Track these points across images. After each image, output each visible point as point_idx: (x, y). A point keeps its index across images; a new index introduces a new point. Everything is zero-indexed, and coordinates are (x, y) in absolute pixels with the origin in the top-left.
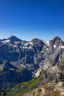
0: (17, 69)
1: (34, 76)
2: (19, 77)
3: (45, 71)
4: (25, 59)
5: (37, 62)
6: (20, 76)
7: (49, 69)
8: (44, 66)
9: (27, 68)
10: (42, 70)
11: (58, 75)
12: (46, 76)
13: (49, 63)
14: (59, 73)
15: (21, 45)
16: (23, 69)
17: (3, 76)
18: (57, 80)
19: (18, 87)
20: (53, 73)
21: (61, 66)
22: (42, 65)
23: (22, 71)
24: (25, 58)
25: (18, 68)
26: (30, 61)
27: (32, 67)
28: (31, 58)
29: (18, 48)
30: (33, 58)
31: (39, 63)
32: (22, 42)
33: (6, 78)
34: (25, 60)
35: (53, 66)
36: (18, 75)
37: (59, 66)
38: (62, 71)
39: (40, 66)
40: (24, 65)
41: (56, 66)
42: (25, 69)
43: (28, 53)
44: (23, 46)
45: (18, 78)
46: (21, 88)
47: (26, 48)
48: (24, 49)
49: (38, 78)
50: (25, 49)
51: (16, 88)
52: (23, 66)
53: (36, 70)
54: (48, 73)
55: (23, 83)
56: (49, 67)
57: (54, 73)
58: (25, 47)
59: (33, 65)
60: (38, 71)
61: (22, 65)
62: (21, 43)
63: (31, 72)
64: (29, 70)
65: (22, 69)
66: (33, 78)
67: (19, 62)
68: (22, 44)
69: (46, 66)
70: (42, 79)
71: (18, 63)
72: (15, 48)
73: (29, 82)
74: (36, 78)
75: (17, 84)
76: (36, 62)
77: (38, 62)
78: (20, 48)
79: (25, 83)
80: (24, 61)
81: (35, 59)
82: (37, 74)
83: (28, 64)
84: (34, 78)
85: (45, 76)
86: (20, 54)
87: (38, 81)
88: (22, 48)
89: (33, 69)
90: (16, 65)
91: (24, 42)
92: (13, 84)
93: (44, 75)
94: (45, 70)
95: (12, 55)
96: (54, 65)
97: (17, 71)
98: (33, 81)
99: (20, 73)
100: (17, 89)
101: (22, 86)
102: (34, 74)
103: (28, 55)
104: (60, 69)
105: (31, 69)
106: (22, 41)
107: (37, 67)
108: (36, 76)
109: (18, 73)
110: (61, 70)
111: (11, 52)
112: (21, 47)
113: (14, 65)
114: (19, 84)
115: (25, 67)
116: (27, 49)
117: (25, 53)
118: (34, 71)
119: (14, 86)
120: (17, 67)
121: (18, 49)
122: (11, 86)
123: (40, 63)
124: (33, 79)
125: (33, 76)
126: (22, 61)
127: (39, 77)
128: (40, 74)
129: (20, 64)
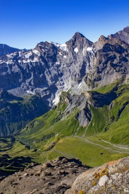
0: (22, 99)
1: (52, 105)
2: (29, 111)
3: (68, 93)
4: (31, 81)
5: (52, 81)
6: (30, 108)
7: (73, 88)
8: (65, 85)
9: (39, 94)
10: (63, 93)
11: (88, 95)
12: (70, 101)
13: (72, 79)
14: (88, 92)
15: (20, 58)
16: (32, 97)
17: (3, 114)
18: (87, 103)
19: (31, 126)
20: (80, 94)
21: (90, 80)
22: (61, 85)
23: (31, 101)
24: (31, 78)
25: (24, 98)
26: (40, 82)
27: (45, 91)
28: (41, 76)
29: (14, 65)
30: (44, 77)
31: (56, 82)
32: (19, 52)
33: (8, 117)
34: (32, 83)
35: (79, 83)
36: (27, 108)
37: (88, 81)
38: (93, 88)
39: (59, 87)
40: (32, 90)
41: (83, 82)
42: (35, 96)
43: (34, 69)
44: (23, 59)
45: (27, 112)
46: (35, 126)
47: (29, 61)
48: (25, 65)
49: (59, 106)
50: (27, 63)
51: (27, 127)
52: (31, 92)
53: (52, 96)
54: (72, 95)
55: (37, 118)
56: (73, 86)
57: (82, 93)
58: (27, 60)
59: (46, 88)
60: (56, 96)
61: (28, 91)
62: (18, 55)
63: (46, 99)
64: (42, 96)
65: (30, 98)
66: (50, 108)
67: (23, 87)
68: (20, 56)
69: (68, 85)
70: (65, 106)
71: (22, 90)
72: (11, 66)
73: (47, 115)
74: (56, 107)
75: (27, 122)
76: (50, 83)
77: (54, 82)
78: (18, 65)
79: (41, 118)
80: (30, 84)
81: (48, 78)
82: (56, 101)
83: (37, 88)
84: (53, 107)
85: (68, 101)
86: (21, 74)
87: (59, 111)
88: (23, 62)
89: (48, 94)
90: (19, 93)
91: (24, 52)
92: (21, 124)
93: (66, 100)
94: (67, 91)
95: (8, 79)
96: (79, 81)
97: (23, 103)
98: (52, 113)
99: (28, 105)
100: (29, 129)
101: (36, 123)
102: (52, 101)
103: (34, 74)
104: (89, 85)
105: (45, 94)
106: (19, 50)
107: (53, 89)
108: (55, 104)
109: (25, 105)
110: (91, 87)
111: (4, 73)
112: (19, 61)
113: (15, 95)
114: (31, 122)
115: (33, 93)
116: (31, 63)
117: (29, 70)
118: (50, 97)
119: (25, 126)
120: (21, 96)
121: (16, 66)
122: (19, 126)
123: (58, 83)
124: (51, 110)
125: (50, 105)
126: (28, 84)
127: (59, 104)
128: (61, 99)
129: (25, 90)
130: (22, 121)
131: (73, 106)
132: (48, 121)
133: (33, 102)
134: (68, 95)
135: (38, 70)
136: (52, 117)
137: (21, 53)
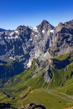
0: (6, 63)
1: (26, 67)
2: (10, 71)
3: (37, 60)
4: (13, 51)
5: (27, 51)
6: (11, 69)
7: (41, 56)
8: (35, 54)
9: (18, 60)
10: (34, 59)
11: (50, 61)
12: (39, 65)
13: (40, 50)
14: (51, 59)
15: (6, 36)
16: (13, 61)
18: (50, 66)
19: (12, 81)
20: (45, 60)
21: (52, 51)
22: (33, 54)
23: (12, 64)
24: (13, 49)
25: (8, 62)
26: (19, 52)
27: (22, 58)
28: (19, 48)
29: (2, 40)
30: (22, 48)
31: (29, 52)
32: (6, 32)
35: (45, 53)
36: (9, 69)
37: (51, 52)
38: (54, 57)
39: (31, 55)
40: (13, 57)
41: (48, 52)
42: (15, 61)
43: (15, 43)
44: (8, 36)
45: (9, 72)
46: (14, 81)
47: (12, 38)
48: (9, 40)
49: (31, 68)
50: (11, 39)
51: (9, 82)
53: (27, 61)
54: (40, 61)
55: (16, 76)
56: (40, 55)
57: (47, 60)
58: (10, 37)
59: (23, 56)
60: (29, 61)
61: (10, 58)
63: (22, 63)
64: (20, 61)
65: (11, 62)
66: (25, 69)
67: (7, 55)
68: (6, 34)
69: (37, 54)
70: (35, 68)
71: (6, 57)
73: (22, 74)
74: (29, 69)
75: (9, 78)
76: (25, 52)
77: (28, 52)
78: (5, 40)
79: (18, 76)
80: (12, 53)
81: (24, 49)
82: (29, 64)
83: (17, 56)
84: (27, 68)
85: (37, 65)
86: (7, 46)
87: (31, 71)
88: (8, 38)
89: (24, 60)
90: (4, 59)
91: (8, 32)
92: (5, 79)
93: (36, 64)
94: (37, 58)
96: (45, 52)
97: (7, 66)
98: (26, 72)
99: (10, 67)
100: (10, 83)
101: (15, 79)
102: (26, 65)
103: (15, 46)
104: (51, 55)
105: (22, 60)
106: (6, 31)
107: (28, 57)
108: (28, 66)
109: (8, 67)
110: (52, 56)
112: (5, 38)
113: (2, 60)
114: (12, 78)
115: (14, 59)
117: (12, 44)
118: (25, 62)
119: (7, 81)
120: (6, 61)
121: (3, 41)
122: (3, 81)
123: (31, 52)
124: (25, 71)
125: (25, 67)
126: (10, 53)
127: (31, 66)
128: (32, 63)
129: (9, 57)
130: (6, 78)
131: (41, 68)
132: (23, 78)
133: (14, 65)
134: (37, 61)
135: (18, 44)
136: (26, 76)
137: (7, 33)
